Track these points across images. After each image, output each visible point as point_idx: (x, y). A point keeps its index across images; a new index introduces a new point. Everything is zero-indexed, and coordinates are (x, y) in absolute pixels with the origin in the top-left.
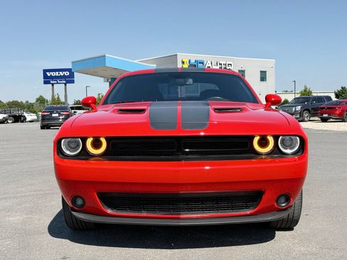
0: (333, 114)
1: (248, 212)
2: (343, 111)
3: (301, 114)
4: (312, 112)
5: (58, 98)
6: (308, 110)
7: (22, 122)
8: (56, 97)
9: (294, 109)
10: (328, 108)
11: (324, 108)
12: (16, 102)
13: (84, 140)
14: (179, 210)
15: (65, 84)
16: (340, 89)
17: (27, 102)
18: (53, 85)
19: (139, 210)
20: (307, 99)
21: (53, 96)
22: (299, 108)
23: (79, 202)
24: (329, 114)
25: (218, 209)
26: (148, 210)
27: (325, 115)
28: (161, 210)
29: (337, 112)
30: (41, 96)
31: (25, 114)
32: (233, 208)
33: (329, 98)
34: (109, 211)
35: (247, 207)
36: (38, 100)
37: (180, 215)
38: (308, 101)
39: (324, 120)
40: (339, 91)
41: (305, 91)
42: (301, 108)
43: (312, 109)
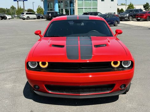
0: (143, 18)
1: (108, 92)
2: (147, 16)
3: (128, 17)
4: (134, 16)
5: (21, 8)
6: (132, 16)
7: (5, 19)
8: (20, 7)
9: (125, 15)
10: (140, 15)
11: (139, 15)
12: (2, 8)
13: (38, 63)
14: (79, 92)
15: (23, 1)
16: (146, 4)
17: (7, 8)
18: (18, 1)
19: (62, 91)
20: (131, 11)
21: (18, 7)
22: (127, 15)
23: (37, 87)
24: (141, 18)
25: (95, 91)
26: (66, 92)
27: (139, 18)
28: (72, 92)
29: (144, 17)
30: (13, 6)
31: (6, 16)
32: (102, 91)
33: (141, 10)
34: (50, 92)
35: (108, 90)
36: (11, 8)
37: (80, 94)
38: (132, 12)
39: (138, 20)
40: (145, 5)
41: (131, 4)
42: (129, 15)
43: (133, 15)
